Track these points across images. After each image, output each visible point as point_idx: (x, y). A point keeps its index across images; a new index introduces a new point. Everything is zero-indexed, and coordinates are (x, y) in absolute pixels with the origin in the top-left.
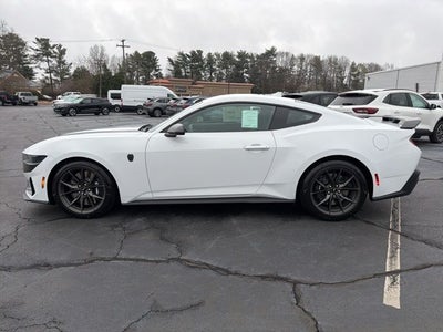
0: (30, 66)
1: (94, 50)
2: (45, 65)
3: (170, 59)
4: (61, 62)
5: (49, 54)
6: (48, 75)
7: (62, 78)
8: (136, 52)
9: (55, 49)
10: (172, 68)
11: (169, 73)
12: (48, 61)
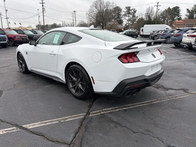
0: (122, 19)
1: (148, 10)
2: (127, 18)
3: (188, 10)
4: (134, 16)
5: (129, 13)
6: (128, 22)
7: (133, 23)
8: (169, 8)
9: (132, 11)
10: (188, 14)
11: (186, 17)
12: (129, 16)
